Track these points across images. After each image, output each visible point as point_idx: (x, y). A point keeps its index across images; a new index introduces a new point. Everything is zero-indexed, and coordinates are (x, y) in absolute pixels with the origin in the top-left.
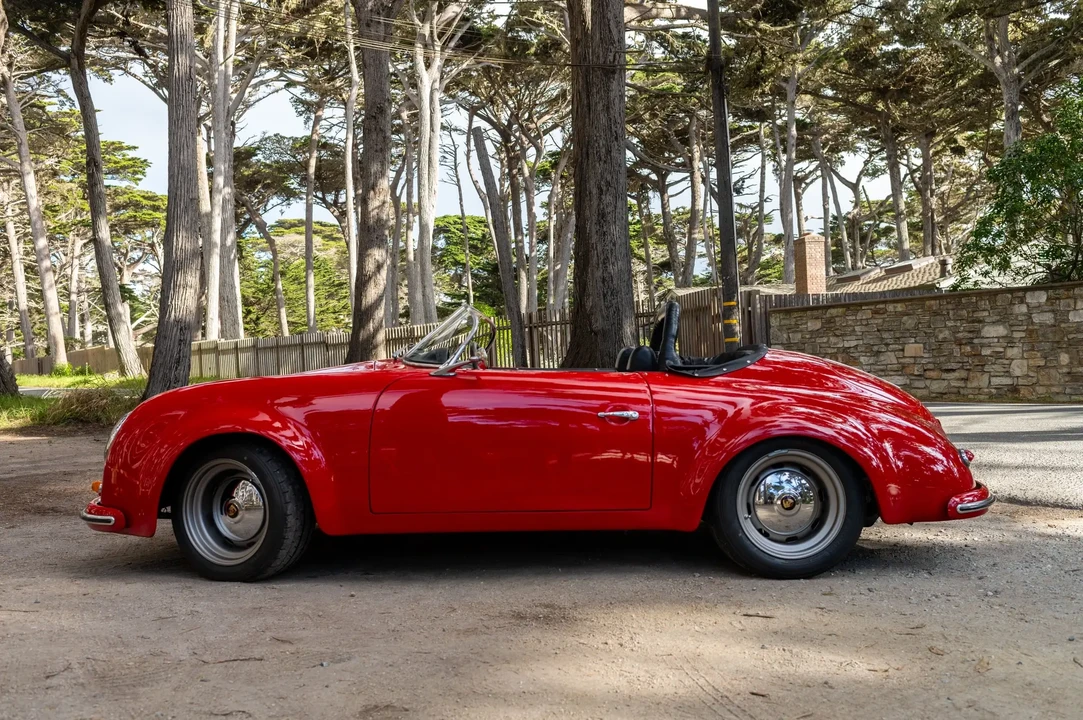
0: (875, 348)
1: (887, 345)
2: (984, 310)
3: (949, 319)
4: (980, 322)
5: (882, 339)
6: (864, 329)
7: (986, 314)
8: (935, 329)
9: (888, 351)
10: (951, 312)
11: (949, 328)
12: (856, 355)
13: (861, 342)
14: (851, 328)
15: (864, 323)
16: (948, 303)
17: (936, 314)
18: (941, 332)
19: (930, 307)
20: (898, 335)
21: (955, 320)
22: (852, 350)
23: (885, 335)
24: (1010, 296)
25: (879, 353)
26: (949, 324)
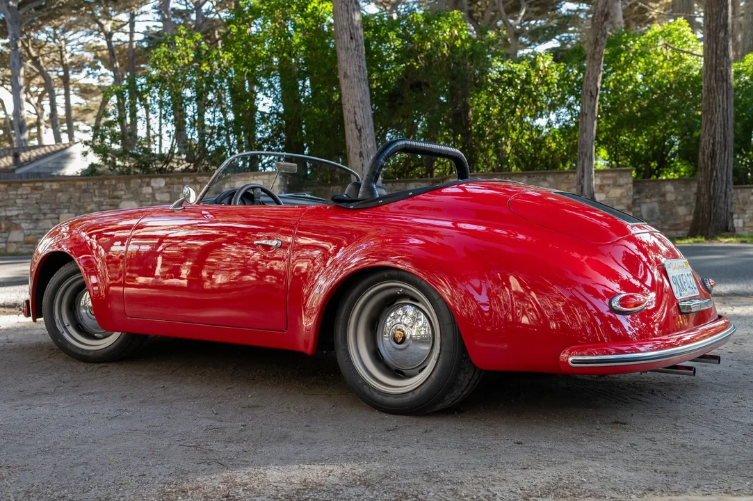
0: (35, 217)
1: (45, 214)
2: (121, 190)
3: (95, 196)
4: (118, 198)
5: (40, 210)
6: (24, 202)
7: (123, 193)
8: (84, 203)
9: (45, 219)
10: (97, 191)
11: (96, 203)
12: (17, 222)
13: (22, 212)
14: (12, 201)
15: (25, 197)
16: (94, 184)
17: (85, 191)
18: (89, 205)
19: (80, 186)
20: (54, 207)
21: (100, 197)
22: (13, 218)
23: (43, 207)
24: (139, 181)
25: (38, 220)
26: (96, 199)
